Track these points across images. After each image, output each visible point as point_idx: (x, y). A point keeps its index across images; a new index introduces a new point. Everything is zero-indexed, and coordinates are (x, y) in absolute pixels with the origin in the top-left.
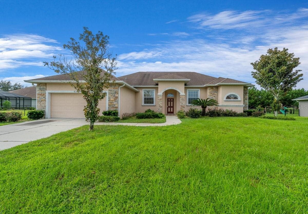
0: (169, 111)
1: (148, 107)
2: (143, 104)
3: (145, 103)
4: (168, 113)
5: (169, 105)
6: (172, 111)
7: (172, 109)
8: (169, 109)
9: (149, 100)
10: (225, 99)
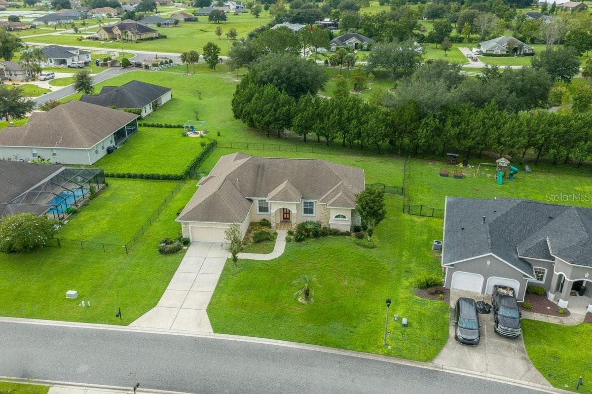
0: (285, 217)
1: (263, 215)
2: (258, 213)
3: (260, 211)
4: (284, 218)
5: (285, 212)
6: (288, 217)
7: (288, 215)
8: (285, 215)
9: (264, 209)
10: (334, 218)
